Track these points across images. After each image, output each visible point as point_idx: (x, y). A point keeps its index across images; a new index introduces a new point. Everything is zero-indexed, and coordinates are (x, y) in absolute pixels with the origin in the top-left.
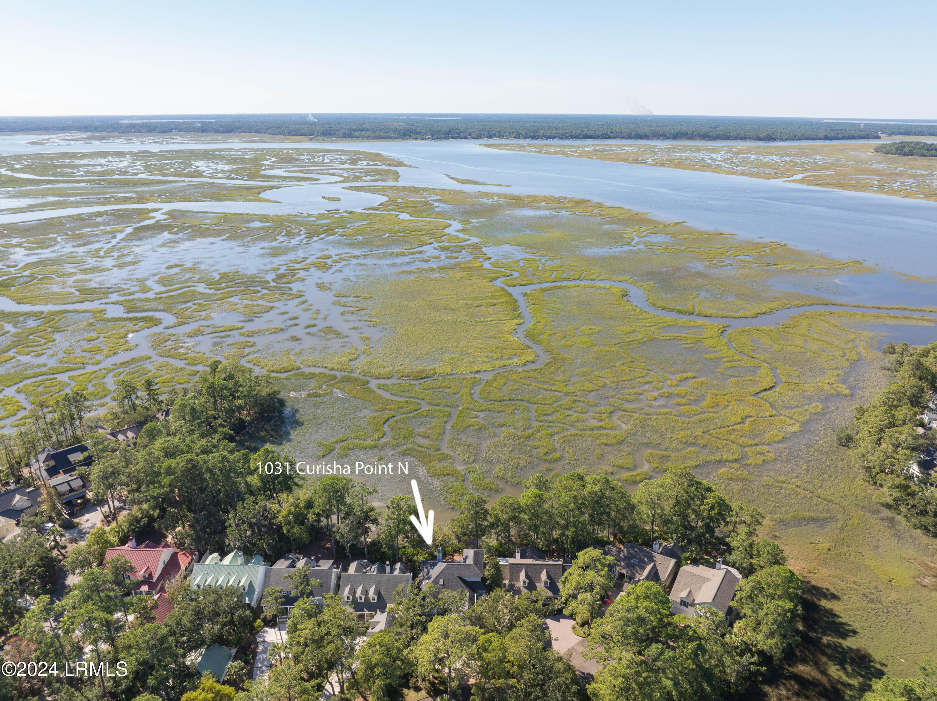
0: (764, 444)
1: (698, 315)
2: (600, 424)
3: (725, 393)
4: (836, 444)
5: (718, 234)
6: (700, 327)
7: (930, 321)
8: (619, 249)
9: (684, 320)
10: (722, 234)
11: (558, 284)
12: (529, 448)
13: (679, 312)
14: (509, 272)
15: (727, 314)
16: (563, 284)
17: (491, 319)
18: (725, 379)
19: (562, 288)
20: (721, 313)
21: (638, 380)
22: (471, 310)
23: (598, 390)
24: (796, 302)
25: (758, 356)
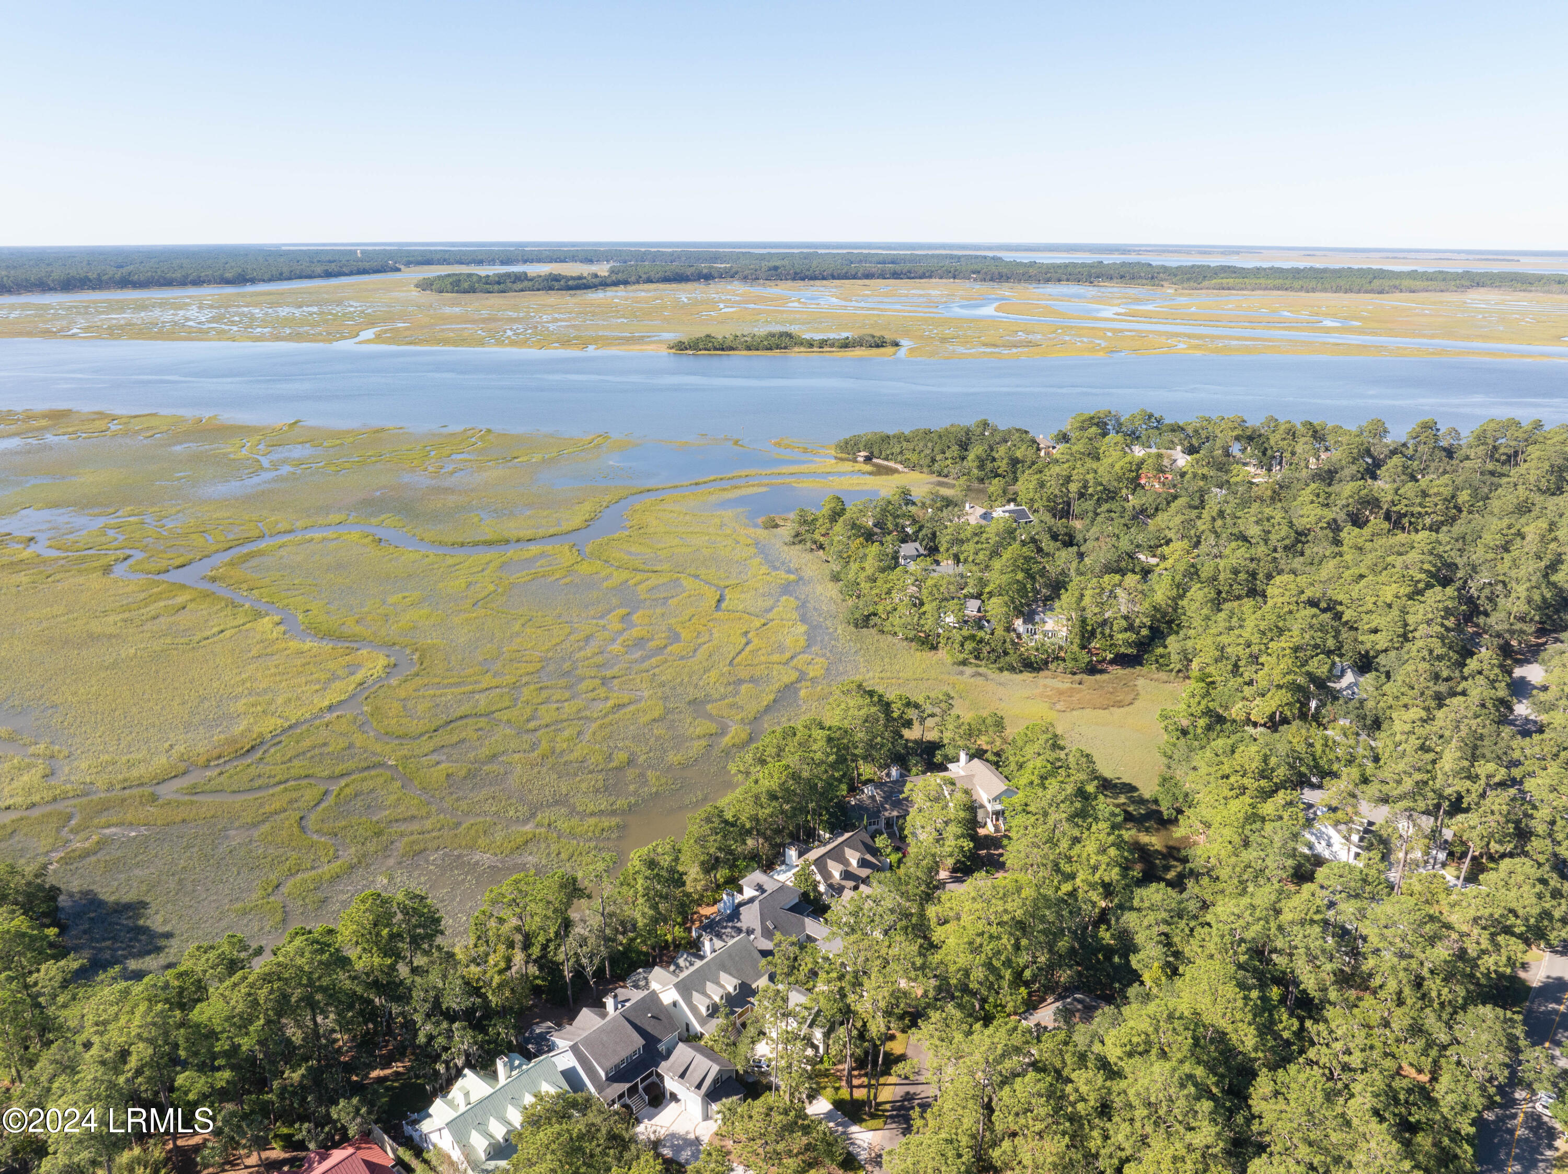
0: (800, 653)
1: (518, 541)
2: (610, 703)
3: (687, 618)
4: (854, 629)
5: (377, 431)
6: (543, 555)
7: (759, 485)
8: (256, 480)
9: (511, 553)
10: (383, 430)
11: (245, 550)
12: (575, 765)
13: (489, 543)
14: (121, 554)
15: (551, 531)
16: (253, 547)
17: (215, 630)
18: (664, 604)
19: (260, 553)
20: (541, 532)
21: (572, 638)
22: (148, 626)
23: (543, 667)
24: (608, 498)
25: (659, 568)
